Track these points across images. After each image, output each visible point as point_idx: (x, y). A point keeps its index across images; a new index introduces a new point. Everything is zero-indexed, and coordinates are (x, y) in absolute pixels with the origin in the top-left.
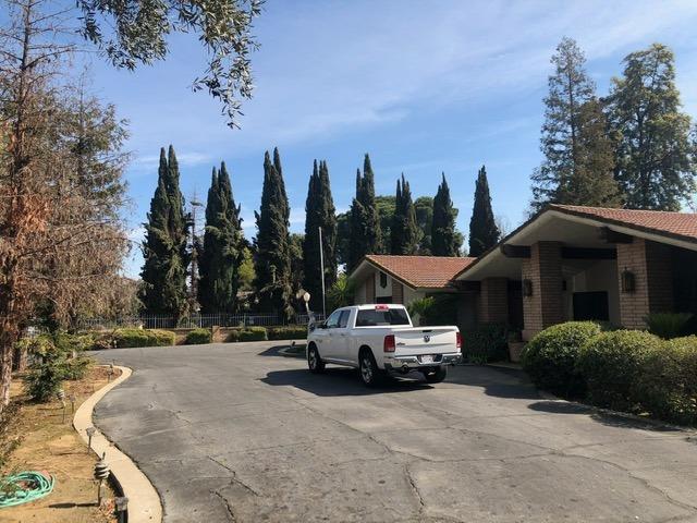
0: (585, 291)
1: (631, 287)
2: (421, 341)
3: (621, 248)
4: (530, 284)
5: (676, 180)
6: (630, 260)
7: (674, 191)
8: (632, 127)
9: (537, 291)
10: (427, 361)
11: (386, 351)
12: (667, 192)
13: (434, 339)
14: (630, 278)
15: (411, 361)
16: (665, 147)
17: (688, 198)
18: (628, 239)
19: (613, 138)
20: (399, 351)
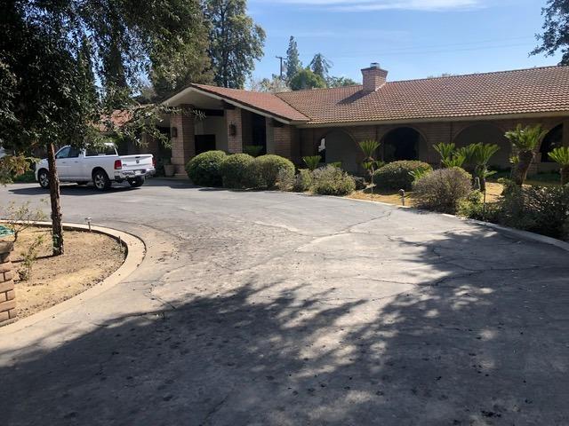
0: (202, 133)
1: (234, 134)
2: (135, 163)
3: (229, 112)
4: (175, 129)
5: (243, 60)
6: (233, 119)
7: (242, 67)
8: (218, 19)
9: (180, 134)
10: (138, 173)
11: (115, 168)
12: (238, 68)
13: (141, 162)
14: (233, 127)
15: (130, 174)
16: (237, 37)
17: (249, 73)
18: (232, 107)
19: (207, 27)
20: (124, 168)
